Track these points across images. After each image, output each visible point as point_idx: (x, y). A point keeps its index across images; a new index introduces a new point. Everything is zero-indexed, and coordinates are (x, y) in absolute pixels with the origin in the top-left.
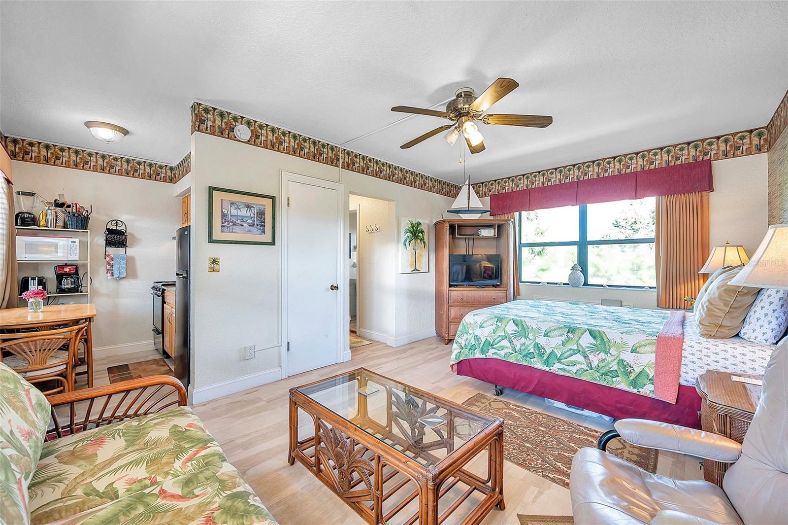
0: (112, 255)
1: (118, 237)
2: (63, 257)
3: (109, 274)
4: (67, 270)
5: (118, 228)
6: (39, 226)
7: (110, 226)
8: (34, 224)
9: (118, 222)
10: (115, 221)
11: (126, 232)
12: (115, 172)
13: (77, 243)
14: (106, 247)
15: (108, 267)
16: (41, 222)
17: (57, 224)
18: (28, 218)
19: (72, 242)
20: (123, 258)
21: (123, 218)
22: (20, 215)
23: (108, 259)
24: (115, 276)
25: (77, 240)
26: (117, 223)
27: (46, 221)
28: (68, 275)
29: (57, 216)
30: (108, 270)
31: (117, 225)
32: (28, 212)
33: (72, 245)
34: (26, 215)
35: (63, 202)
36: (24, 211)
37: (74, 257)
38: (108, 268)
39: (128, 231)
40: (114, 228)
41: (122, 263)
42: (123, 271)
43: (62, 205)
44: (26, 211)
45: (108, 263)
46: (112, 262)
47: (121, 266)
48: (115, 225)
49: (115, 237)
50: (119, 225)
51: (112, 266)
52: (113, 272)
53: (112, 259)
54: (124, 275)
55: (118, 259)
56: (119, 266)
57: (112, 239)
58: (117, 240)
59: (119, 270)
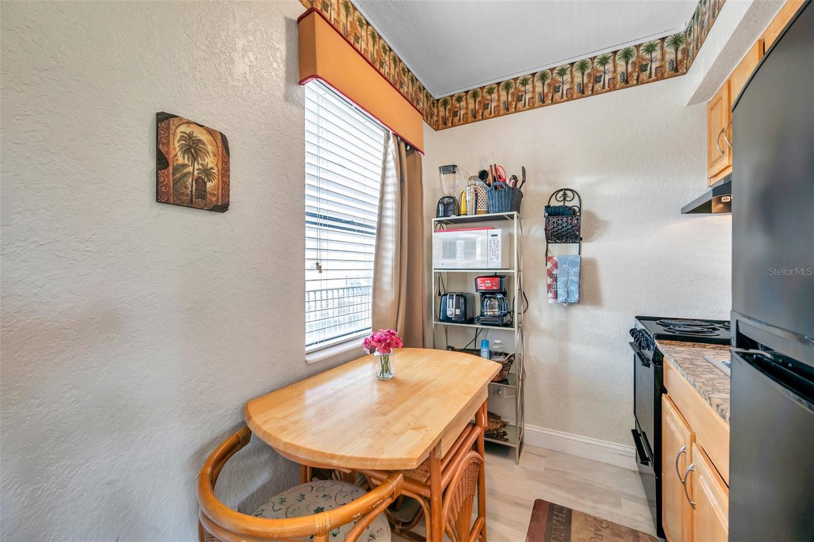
0: (557, 258)
1: (565, 219)
3: (550, 295)
5: (567, 204)
7: (554, 203)
9: (567, 193)
10: (562, 193)
11: (580, 210)
12: (562, 97)
14: (547, 243)
15: (550, 280)
16: (461, 208)
20: (574, 264)
21: (576, 183)
22: (441, 201)
23: (550, 264)
24: (561, 299)
26: (565, 195)
30: (549, 286)
31: (564, 199)
32: (449, 196)
34: (445, 201)
38: (548, 282)
39: (584, 208)
40: (559, 204)
42: (574, 288)
45: (550, 274)
46: (554, 272)
47: (570, 278)
48: (562, 199)
49: (560, 222)
50: (568, 199)
51: (555, 279)
52: (557, 291)
53: (556, 265)
54: (574, 297)
55: (564, 266)
56: (566, 278)
57: (555, 225)
58: (563, 227)
59: (566, 286)
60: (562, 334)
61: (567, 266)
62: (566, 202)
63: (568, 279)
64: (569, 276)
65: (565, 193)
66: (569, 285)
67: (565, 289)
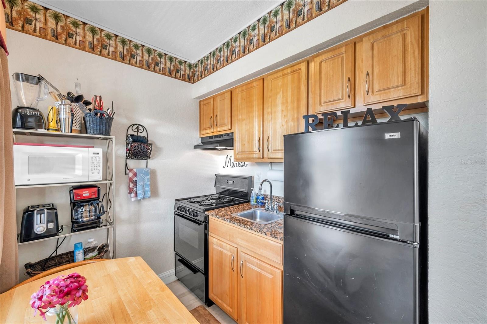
0: (135, 170)
2: (82, 176)
3: (133, 195)
4: (86, 194)
6: (48, 130)
7: (130, 132)
8: (40, 126)
9: (140, 127)
10: (135, 127)
11: (147, 139)
12: (136, 63)
13: (101, 155)
14: (127, 159)
15: (131, 185)
16: (51, 124)
17: (73, 128)
18: (31, 116)
19: (94, 153)
20: (146, 174)
21: (145, 122)
22: (20, 110)
23: (131, 175)
24: (140, 197)
25: (100, 150)
26: (138, 128)
27: (58, 122)
28: (89, 201)
29: (73, 115)
30: (131, 191)
31: (138, 131)
32: (32, 107)
33: (94, 159)
34: (28, 112)
35: (80, 94)
36: (26, 105)
37: (96, 177)
38: (131, 187)
39: (149, 138)
40: (136, 134)
41: (146, 179)
42: (147, 189)
43: (79, 99)
44: (29, 106)
45: (131, 180)
46: (135, 179)
47: (145, 182)
48: (136, 130)
49: (140, 146)
50: (140, 131)
51: (136, 184)
52: (137, 192)
53: (135, 175)
54: (148, 194)
55: (141, 175)
56: (143, 183)
57: (136, 148)
58: (141, 150)
59: (143, 188)
60: (136, 219)
61: (143, 175)
62: (139, 133)
63: (144, 183)
64: (144, 181)
65: (138, 127)
66: (144, 187)
67: (143, 190)
